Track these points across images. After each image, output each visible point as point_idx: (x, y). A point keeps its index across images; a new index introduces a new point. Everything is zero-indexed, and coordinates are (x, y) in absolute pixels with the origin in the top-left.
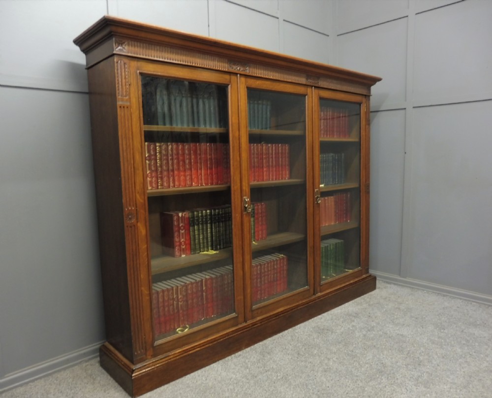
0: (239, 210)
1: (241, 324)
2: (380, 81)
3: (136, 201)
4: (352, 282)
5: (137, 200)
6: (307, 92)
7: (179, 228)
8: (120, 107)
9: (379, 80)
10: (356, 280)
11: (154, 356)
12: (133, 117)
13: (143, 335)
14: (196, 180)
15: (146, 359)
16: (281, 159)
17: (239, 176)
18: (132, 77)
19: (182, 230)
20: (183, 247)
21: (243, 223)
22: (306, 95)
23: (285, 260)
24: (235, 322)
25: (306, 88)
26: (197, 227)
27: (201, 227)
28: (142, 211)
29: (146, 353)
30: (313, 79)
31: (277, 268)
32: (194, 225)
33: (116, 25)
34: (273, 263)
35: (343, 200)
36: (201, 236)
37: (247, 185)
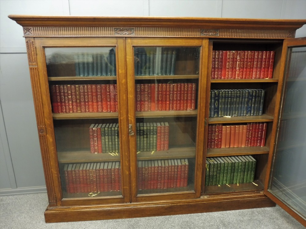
1: (126, 203)
3: (45, 123)
4: (246, 196)
6: (202, 44)
7: (93, 137)
8: (31, 69)
9: (305, 23)
11: (62, 205)
12: (40, 74)
13: (54, 194)
14: (105, 108)
15: (57, 206)
16: (185, 95)
17: (126, 110)
18: (38, 50)
19: (95, 138)
20: (96, 148)
21: (128, 141)
22: (201, 46)
23: (187, 167)
24: (122, 201)
25: (201, 40)
26: (107, 137)
27: (110, 137)
28: (49, 128)
29: (56, 203)
30: (209, 31)
31: (177, 171)
32: (105, 136)
33: (19, 20)
34: (173, 167)
35: (259, 128)
36: (110, 143)
37: (132, 117)
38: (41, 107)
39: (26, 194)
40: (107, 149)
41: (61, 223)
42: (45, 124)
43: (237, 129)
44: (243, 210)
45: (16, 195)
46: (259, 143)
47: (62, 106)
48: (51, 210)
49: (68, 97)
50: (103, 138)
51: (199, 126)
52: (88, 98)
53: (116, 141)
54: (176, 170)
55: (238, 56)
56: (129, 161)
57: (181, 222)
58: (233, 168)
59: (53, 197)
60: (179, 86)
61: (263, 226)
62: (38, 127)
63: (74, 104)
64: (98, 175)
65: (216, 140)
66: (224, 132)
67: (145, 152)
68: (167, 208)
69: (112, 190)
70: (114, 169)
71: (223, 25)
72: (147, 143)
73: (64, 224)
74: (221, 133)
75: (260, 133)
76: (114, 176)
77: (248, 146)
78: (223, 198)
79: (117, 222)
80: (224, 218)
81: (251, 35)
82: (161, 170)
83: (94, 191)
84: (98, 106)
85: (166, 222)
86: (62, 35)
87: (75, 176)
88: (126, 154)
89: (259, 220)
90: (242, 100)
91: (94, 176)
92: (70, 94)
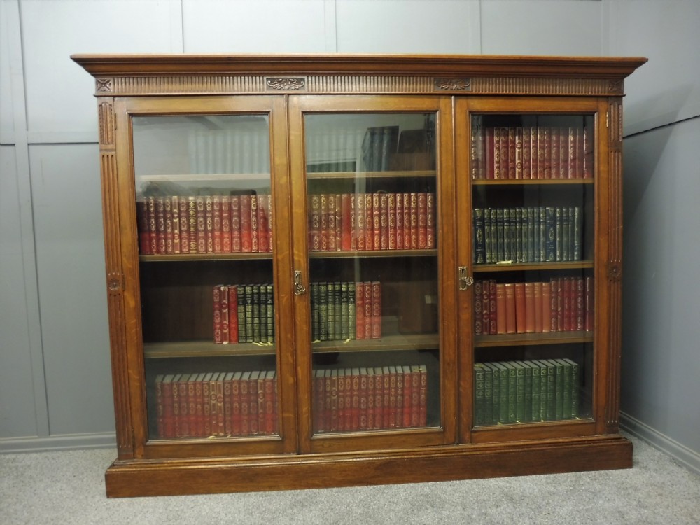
1: (289, 453)
2: (643, 66)
3: (122, 266)
4: (561, 440)
6: (439, 107)
7: (221, 308)
8: (103, 156)
9: (639, 63)
10: (576, 439)
11: (146, 456)
13: (130, 427)
15: (135, 458)
16: (413, 217)
17: (288, 240)
18: (119, 120)
19: (225, 309)
20: (225, 332)
21: (293, 308)
22: (436, 111)
23: (424, 377)
24: (278, 448)
25: (436, 100)
26: (249, 308)
27: (256, 307)
28: (130, 278)
29: (134, 451)
30: (451, 82)
31: (403, 388)
32: (245, 304)
33: (89, 64)
34: (393, 378)
35: (576, 290)
36: (256, 321)
37: (302, 254)
38: (116, 233)
39: (69, 450)
40: (250, 333)
41: (142, 499)
42: (122, 269)
43: (527, 290)
44: (555, 475)
45: (46, 451)
46: (581, 324)
47: (158, 239)
48: (121, 466)
49: (172, 222)
50: (241, 308)
51: (443, 276)
52: (213, 223)
53: (269, 316)
54: (400, 386)
55: (517, 137)
56: (294, 353)
57: (412, 496)
58: (529, 381)
59: (128, 435)
60: (399, 198)
61: (601, 502)
62: (107, 276)
63: (185, 235)
64: (227, 393)
65: (485, 316)
66: (500, 298)
67: (331, 342)
68: (380, 465)
69: (258, 430)
70: (264, 380)
71: (477, 68)
72: (334, 321)
73: (148, 500)
74: (495, 300)
75: (579, 300)
76: (264, 396)
77: (557, 329)
78: (507, 446)
79: (266, 496)
80: (512, 488)
81: (536, 88)
82: (367, 384)
83: (218, 434)
84: (232, 239)
85: (379, 496)
86: (167, 92)
87: (179, 396)
88: (289, 336)
89: (593, 491)
90: (534, 228)
91: (220, 397)
92: (176, 215)
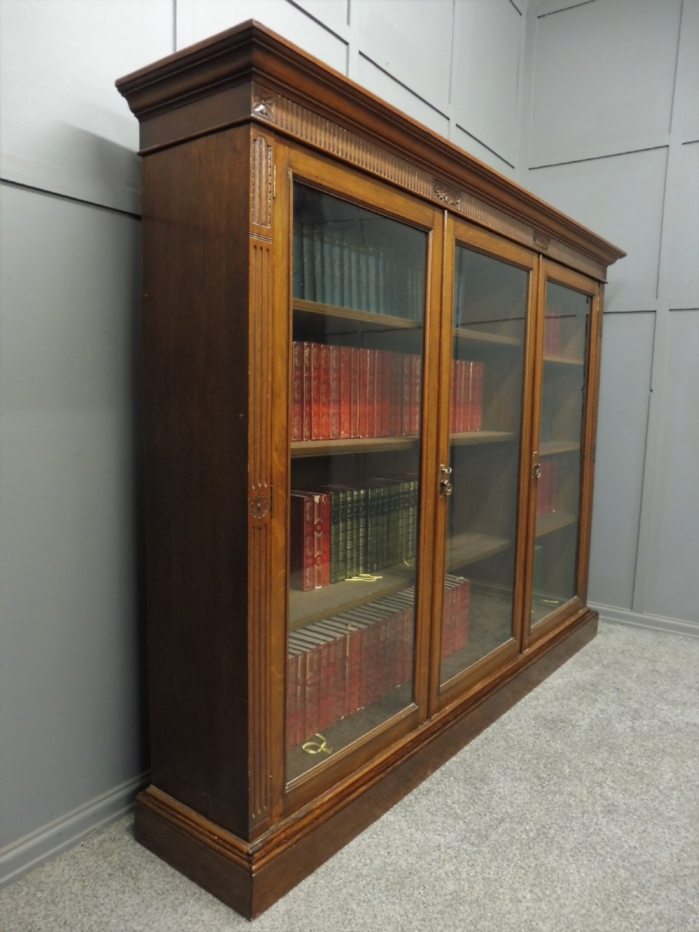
0: (432, 490)
1: (422, 724)
2: (623, 259)
3: (271, 469)
5: (274, 465)
7: (314, 528)
8: (255, 247)
11: (285, 815)
13: (268, 772)
14: (346, 425)
21: (437, 518)
22: (530, 269)
24: (415, 720)
25: (530, 255)
27: (348, 524)
28: (280, 491)
29: (271, 813)
37: (446, 441)
48: (263, 850)
51: (524, 463)
88: (431, 558)
